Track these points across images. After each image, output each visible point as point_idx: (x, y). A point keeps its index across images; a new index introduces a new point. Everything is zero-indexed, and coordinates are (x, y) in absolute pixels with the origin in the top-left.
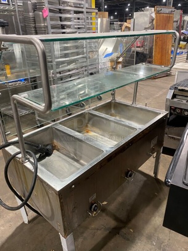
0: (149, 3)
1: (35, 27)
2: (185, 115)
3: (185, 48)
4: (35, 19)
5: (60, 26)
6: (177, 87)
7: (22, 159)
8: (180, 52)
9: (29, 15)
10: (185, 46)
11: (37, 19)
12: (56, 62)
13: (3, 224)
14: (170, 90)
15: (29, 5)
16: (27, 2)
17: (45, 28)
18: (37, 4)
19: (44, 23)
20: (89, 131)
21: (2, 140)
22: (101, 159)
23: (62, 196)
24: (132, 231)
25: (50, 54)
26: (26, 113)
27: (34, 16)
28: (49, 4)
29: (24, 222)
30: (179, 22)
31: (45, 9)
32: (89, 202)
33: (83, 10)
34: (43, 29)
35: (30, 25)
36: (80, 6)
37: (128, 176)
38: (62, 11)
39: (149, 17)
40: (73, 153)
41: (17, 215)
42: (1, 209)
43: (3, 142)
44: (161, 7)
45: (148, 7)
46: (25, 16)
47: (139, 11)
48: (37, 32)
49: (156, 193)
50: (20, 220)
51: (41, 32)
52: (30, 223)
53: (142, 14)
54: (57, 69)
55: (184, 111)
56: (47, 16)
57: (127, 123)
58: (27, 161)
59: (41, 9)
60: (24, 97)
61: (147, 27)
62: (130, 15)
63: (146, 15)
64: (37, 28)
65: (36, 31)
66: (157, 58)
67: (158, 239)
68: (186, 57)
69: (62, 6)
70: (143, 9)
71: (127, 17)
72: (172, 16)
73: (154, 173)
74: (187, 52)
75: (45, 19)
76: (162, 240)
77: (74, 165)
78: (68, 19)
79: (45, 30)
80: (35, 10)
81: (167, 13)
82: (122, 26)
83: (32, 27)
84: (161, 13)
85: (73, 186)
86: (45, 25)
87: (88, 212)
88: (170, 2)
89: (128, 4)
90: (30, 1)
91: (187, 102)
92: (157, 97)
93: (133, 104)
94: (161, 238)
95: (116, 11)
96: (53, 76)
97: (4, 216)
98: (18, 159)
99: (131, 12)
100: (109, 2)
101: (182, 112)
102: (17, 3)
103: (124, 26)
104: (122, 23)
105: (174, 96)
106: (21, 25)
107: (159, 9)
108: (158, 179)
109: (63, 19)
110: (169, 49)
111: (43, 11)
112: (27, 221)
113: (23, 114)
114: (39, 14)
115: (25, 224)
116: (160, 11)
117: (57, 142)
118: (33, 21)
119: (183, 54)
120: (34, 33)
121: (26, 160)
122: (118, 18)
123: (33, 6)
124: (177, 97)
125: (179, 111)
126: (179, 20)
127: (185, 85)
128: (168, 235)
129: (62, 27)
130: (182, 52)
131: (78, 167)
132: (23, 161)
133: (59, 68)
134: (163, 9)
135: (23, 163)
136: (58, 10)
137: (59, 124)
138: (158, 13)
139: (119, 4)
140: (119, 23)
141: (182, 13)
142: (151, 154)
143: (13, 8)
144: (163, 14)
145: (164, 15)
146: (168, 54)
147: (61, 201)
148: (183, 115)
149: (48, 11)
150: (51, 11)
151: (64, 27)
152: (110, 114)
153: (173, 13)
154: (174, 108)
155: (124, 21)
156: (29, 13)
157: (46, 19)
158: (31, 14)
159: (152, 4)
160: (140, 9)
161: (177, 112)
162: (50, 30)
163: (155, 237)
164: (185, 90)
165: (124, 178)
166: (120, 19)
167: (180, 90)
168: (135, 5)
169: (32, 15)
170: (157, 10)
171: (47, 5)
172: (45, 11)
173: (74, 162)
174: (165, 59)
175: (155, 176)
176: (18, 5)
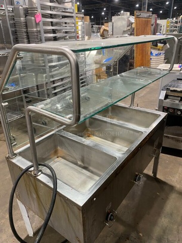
0: (123, 8)
1: (27, 32)
2: (178, 114)
3: (163, 49)
4: (26, 24)
5: (52, 30)
6: (169, 88)
7: (34, 172)
8: (158, 53)
9: (21, 20)
10: (163, 47)
11: (29, 24)
12: (49, 66)
13: (6, 239)
14: (162, 91)
15: (20, 10)
16: (19, 7)
17: (37, 33)
18: (29, 9)
19: (37, 28)
20: (91, 135)
21: (8, 151)
22: (117, 167)
23: (84, 210)
24: (142, 235)
25: (43, 58)
26: (18, 117)
27: (25, 21)
28: (41, 9)
29: (28, 235)
30: (154, 25)
31: (38, 14)
32: (105, 211)
33: (73, 15)
34: (36, 34)
35: (21, 29)
36: (65, 11)
37: (137, 180)
38: (53, 16)
39: (127, 21)
40: (80, 160)
41: (20, 228)
42: (1, 223)
43: (9, 153)
44: (140, 12)
45: (122, 12)
46: (17, 21)
47: (115, 15)
48: (29, 37)
49: (158, 193)
50: (24, 234)
51: (34, 36)
52: (35, 235)
53: (119, 18)
54: (50, 73)
55: (176, 111)
56: (40, 21)
57: (131, 127)
58: (40, 173)
59: (33, 15)
60: (42, 108)
61: (125, 30)
62: (106, 18)
63: (124, 19)
64: (29, 33)
65: (28, 35)
66: (138, 59)
67: (167, 241)
68: (164, 58)
69: (53, 11)
70: (119, 13)
71: (103, 20)
72: (150, 21)
73: (153, 173)
74: (164, 54)
75: (37, 24)
76: (172, 242)
77: (83, 173)
78: (59, 24)
79: (38, 35)
80: (27, 15)
81: (146, 17)
82: (100, 29)
83: (23, 31)
84: (140, 17)
85: (95, 199)
86: (37, 30)
87: (104, 222)
88: (145, 7)
89: (104, 8)
90: (22, 6)
91: (179, 102)
92: (142, 96)
93: (131, 106)
94: (171, 239)
95: (92, 15)
96: (47, 80)
97: (6, 230)
98: (30, 173)
99: (107, 16)
100: (86, 6)
101: (174, 112)
102: (7, 8)
103: (102, 29)
104: (100, 26)
105: (167, 97)
106: (12, 30)
107: (138, 14)
108: (157, 178)
109: (54, 24)
110: (148, 50)
111: (35, 16)
112: (33, 234)
113: (15, 119)
114: (31, 19)
115: (30, 237)
116: (139, 15)
117: (62, 149)
118: (24, 25)
119: (161, 55)
120: (26, 37)
121: (38, 173)
122: (94, 21)
123: (24, 11)
124: (169, 97)
125: (172, 111)
126: (154, 24)
127: (176, 86)
128: (177, 236)
129: (53, 32)
130: (160, 54)
131: (88, 175)
132: (35, 174)
133: (51, 72)
134: (141, 14)
135: (35, 177)
136: (49, 15)
137: (62, 130)
138: (137, 17)
139: (96, 9)
140: (97, 26)
141: (157, 17)
142: (153, 155)
143: (3, 13)
144: (141, 19)
145: (143, 19)
146: (148, 55)
147: (84, 216)
148: (176, 114)
149: (41, 16)
150: (44, 16)
151: (55, 31)
152: (107, 117)
153: (150, 17)
154: (167, 108)
155: (101, 24)
156: (20, 17)
157: (39, 23)
158: (22, 19)
159: (126, 8)
160: (117, 13)
161: (170, 112)
162: (43, 34)
163: (165, 239)
164: (176, 90)
165: (133, 182)
166: (96, 22)
167: (171, 91)
168: (110, 10)
169: (24, 20)
170: (137, 15)
171: (40, 10)
172: (38, 16)
173: (83, 169)
174: (145, 60)
175: (153, 176)
176: (9, 10)
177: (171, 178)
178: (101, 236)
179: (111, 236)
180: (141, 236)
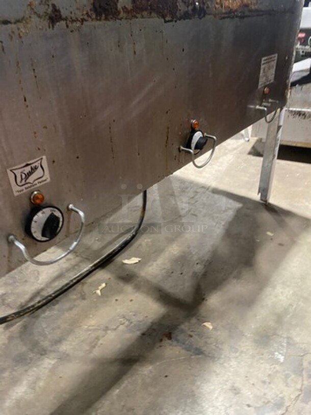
24: (211, 327)
37: (193, 146)
49: (269, 233)
73: (259, 192)
76: (303, 346)
163: (281, 339)
177: (307, 204)
178: (90, 328)
179: (121, 327)
180: (208, 328)
